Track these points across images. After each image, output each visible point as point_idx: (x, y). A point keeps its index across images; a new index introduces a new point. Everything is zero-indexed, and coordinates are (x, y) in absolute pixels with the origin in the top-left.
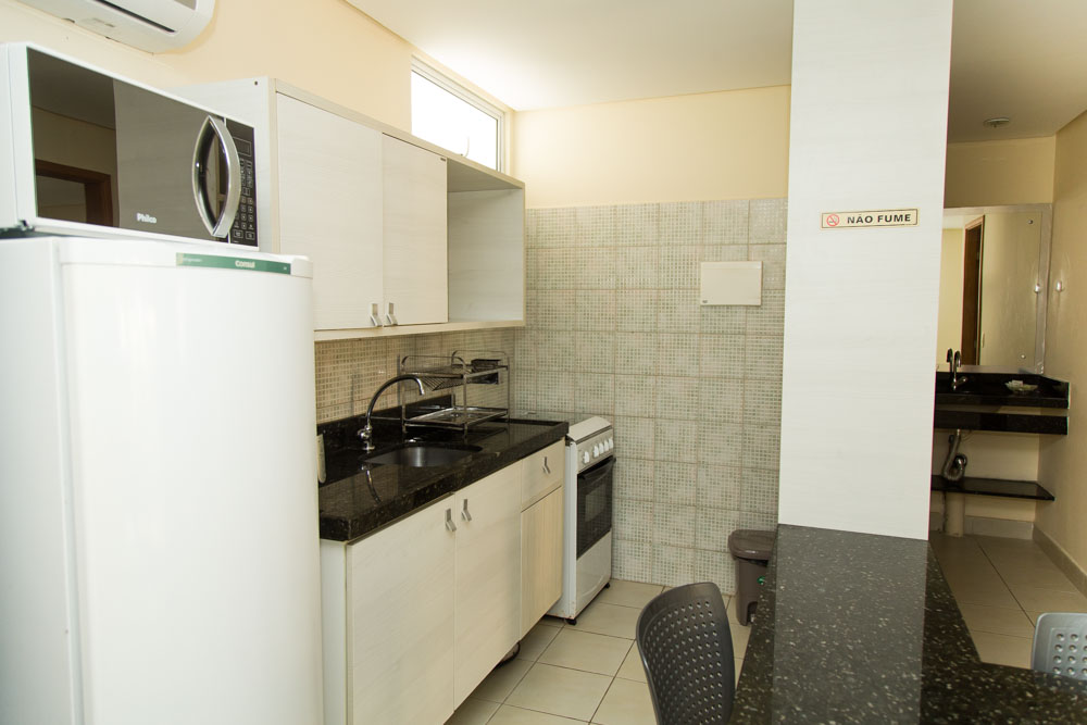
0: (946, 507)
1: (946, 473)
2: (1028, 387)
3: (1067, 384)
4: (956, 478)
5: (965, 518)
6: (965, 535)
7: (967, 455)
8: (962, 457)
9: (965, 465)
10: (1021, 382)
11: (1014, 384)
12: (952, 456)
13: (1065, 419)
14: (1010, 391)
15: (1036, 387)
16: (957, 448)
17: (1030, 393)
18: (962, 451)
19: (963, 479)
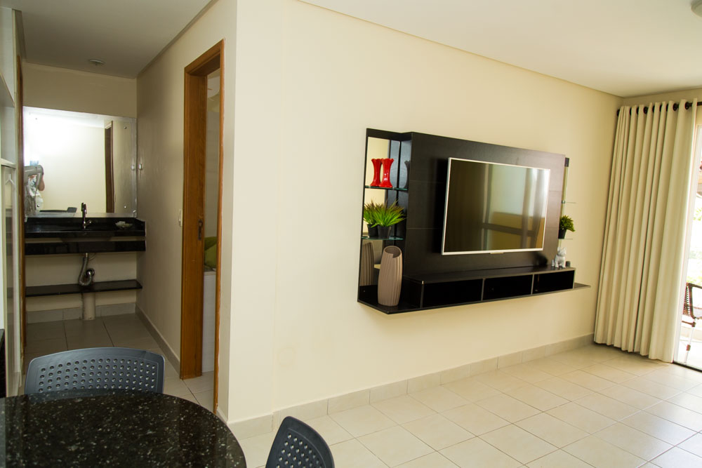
0: (84, 304)
1: (81, 282)
2: (128, 225)
3: (144, 223)
4: (88, 284)
5: (95, 308)
6: (95, 317)
7: (94, 269)
8: (91, 270)
9: (93, 275)
10: (124, 222)
11: (120, 224)
12: (84, 271)
13: (144, 242)
14: (118, 228)
15: (131, 225)
16: (87, 265)
17: (129, 228)
18: (91, 266)
19: (93, 284)
